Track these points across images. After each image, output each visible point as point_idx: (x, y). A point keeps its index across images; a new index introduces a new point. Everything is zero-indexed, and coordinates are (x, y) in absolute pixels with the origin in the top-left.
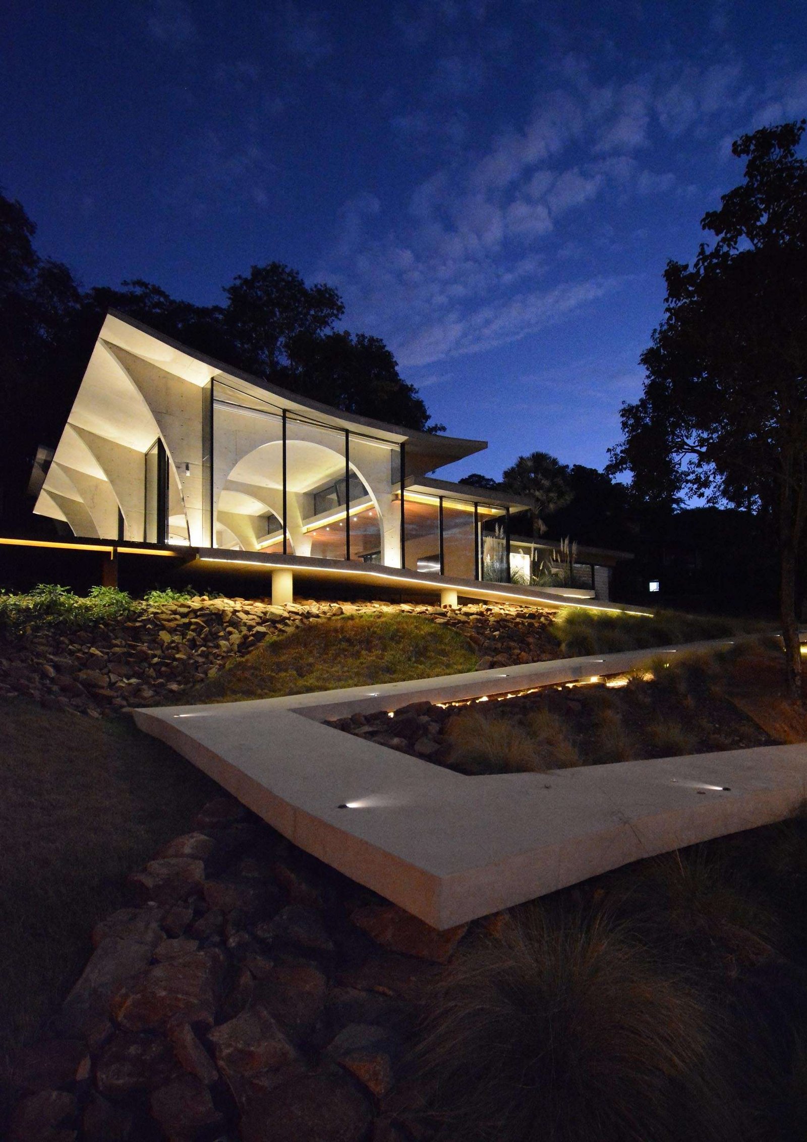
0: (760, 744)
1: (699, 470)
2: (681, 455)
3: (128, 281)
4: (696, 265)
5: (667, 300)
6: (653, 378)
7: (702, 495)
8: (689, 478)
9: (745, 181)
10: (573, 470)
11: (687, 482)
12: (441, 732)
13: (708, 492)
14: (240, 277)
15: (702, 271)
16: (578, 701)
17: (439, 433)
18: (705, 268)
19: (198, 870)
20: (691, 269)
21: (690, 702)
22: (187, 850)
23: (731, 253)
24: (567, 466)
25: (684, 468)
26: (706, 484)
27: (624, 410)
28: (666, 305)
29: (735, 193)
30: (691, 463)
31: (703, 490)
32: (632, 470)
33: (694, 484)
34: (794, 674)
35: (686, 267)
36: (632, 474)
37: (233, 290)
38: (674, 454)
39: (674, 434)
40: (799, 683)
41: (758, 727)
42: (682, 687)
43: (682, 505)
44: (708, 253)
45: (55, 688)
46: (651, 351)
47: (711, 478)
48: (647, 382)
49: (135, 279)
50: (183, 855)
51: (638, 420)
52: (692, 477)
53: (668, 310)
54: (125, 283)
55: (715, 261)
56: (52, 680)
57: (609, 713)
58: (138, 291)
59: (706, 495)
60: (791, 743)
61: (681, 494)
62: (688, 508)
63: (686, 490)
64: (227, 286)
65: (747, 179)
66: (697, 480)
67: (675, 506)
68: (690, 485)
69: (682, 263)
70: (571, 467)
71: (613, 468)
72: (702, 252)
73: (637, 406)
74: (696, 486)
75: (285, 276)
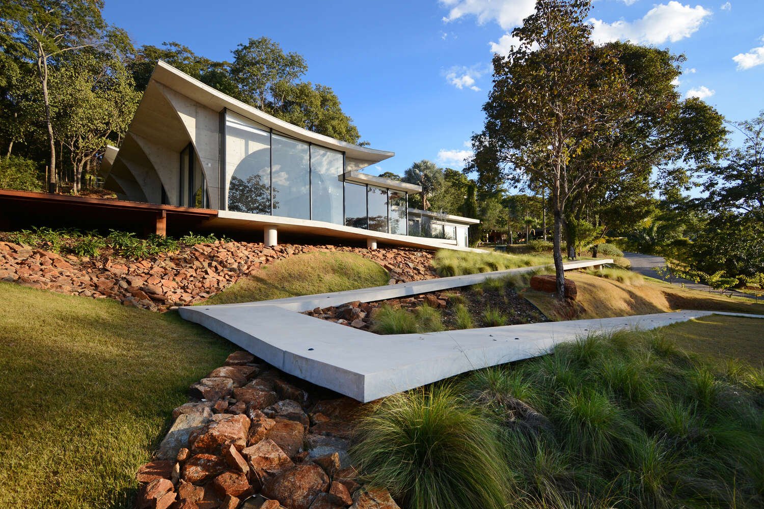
0: (541, 321)
1: (514, 173)
2: (505, 164)
3: (167, 43)
4: (509, 57)
5: (493, 75)
6: (489, 119)
7: (516, 187)
8: (509, 177)
9: (535, 12)
10: (445, 171)
11: (508, 179)
12: (367, 316)
13: (520, 185)
14: (241, 45)
15: (512, 61)
16: (444, 300)
17: (366, 146)
18: (514, 59)
19: (230, 383)
20: (506, 60)
21: (506, 300)
22: (222, 374)
23: (527, 51)
24: (441, 169)
25: (506, 171)
26: (518, 181)
27: (473, 137)
28: (493, 79)
29: (530, 18)
30: (510, 168)
31: (517, 184)
32: (478, 171)
33: (512, 180)
34: (561, 285)
35: (504, 58)
36: (478, 174)
37: (237, 52)
38: (501, 163)
39: (501, 152)
40: (563, 290)
41: (541, 313)
42: (502, 292)
43: (507, 193)
44: (515, 51)
45: (128, 294)
46: (488, 103)
47: (521, 178)
48: (486, 121)
49: (171, 42)
50: (219, 377)
51: (481, 142)
52: (511, 176)
53: (494, 81)
54: (165, 44)
55: (518, 55)
56: (126, 290)
57: (461, 306)
58: (174, 49)
59: (518, 187)
60: (557, 321)
61: (505, 186)
62: (511, 195)
63: (507, 184)
64: (234, 50)
65: (536, 11)
66: (513, 179)
67: (503, 193)
68: (509, 181)
69: (502, 55)
70: (444, 169)
71: (468, 170)
72: (512, 51)
73: (481, 135)
74: (513, 182)
75: (269, 46)
